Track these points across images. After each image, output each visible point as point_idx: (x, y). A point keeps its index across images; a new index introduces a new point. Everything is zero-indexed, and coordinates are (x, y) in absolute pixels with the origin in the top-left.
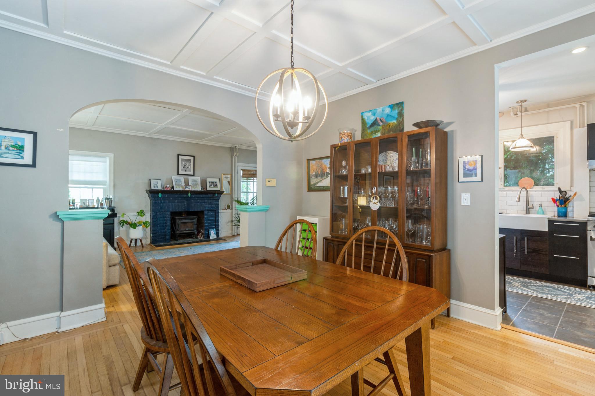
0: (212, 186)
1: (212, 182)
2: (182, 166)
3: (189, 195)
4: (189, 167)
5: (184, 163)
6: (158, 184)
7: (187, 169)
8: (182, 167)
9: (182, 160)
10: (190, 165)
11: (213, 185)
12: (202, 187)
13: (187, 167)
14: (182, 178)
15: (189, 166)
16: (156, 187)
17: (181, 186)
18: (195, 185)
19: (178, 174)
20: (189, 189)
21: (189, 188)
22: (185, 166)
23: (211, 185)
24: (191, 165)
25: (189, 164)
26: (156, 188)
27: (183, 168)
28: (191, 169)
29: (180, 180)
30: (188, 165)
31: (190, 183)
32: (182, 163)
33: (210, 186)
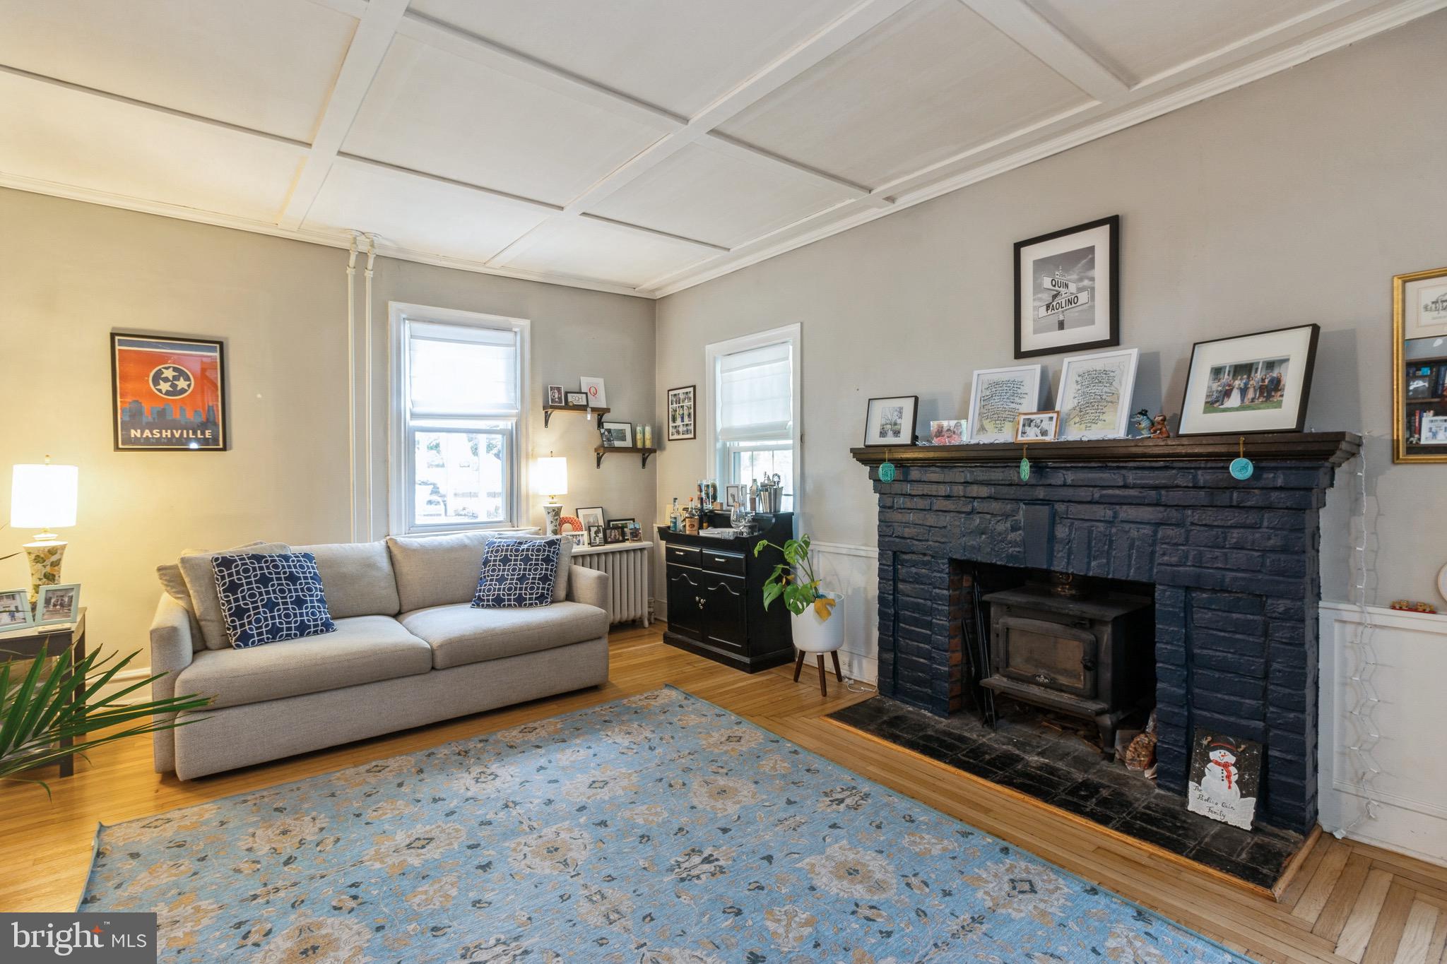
0: (1236, 395)
1: (1243, 369)
2: (1040, 299)
3: (1025, 468)
4: (1083, 297)
5: (1047, 282)
6: (900, 418)
7: (1071, 314)
8: (1036, 308)
9: (1041, 265)
10: (1086, 283)
11: (1244, 392)
12: (1144, 413)
13: (1070, 302)
14: (1031, 372)
15: (1080, 290)
16: (890, 433)
17: (1013, 416)
18: (1093, 405)
19: (1019, 354)
20: (1044, 433)
21: (1045, 425)
22: (1055, 297)
23: (1227, 394)
24: (1092, 279)
25: (1081, 280)
26: (890, 440)
27: (1043, 312)
28: (1093, 307)
29: (1013, 389)
30: (1073, 288)
31: (1066, 400)
32: (1038, 288)
33: (1214, 403)
